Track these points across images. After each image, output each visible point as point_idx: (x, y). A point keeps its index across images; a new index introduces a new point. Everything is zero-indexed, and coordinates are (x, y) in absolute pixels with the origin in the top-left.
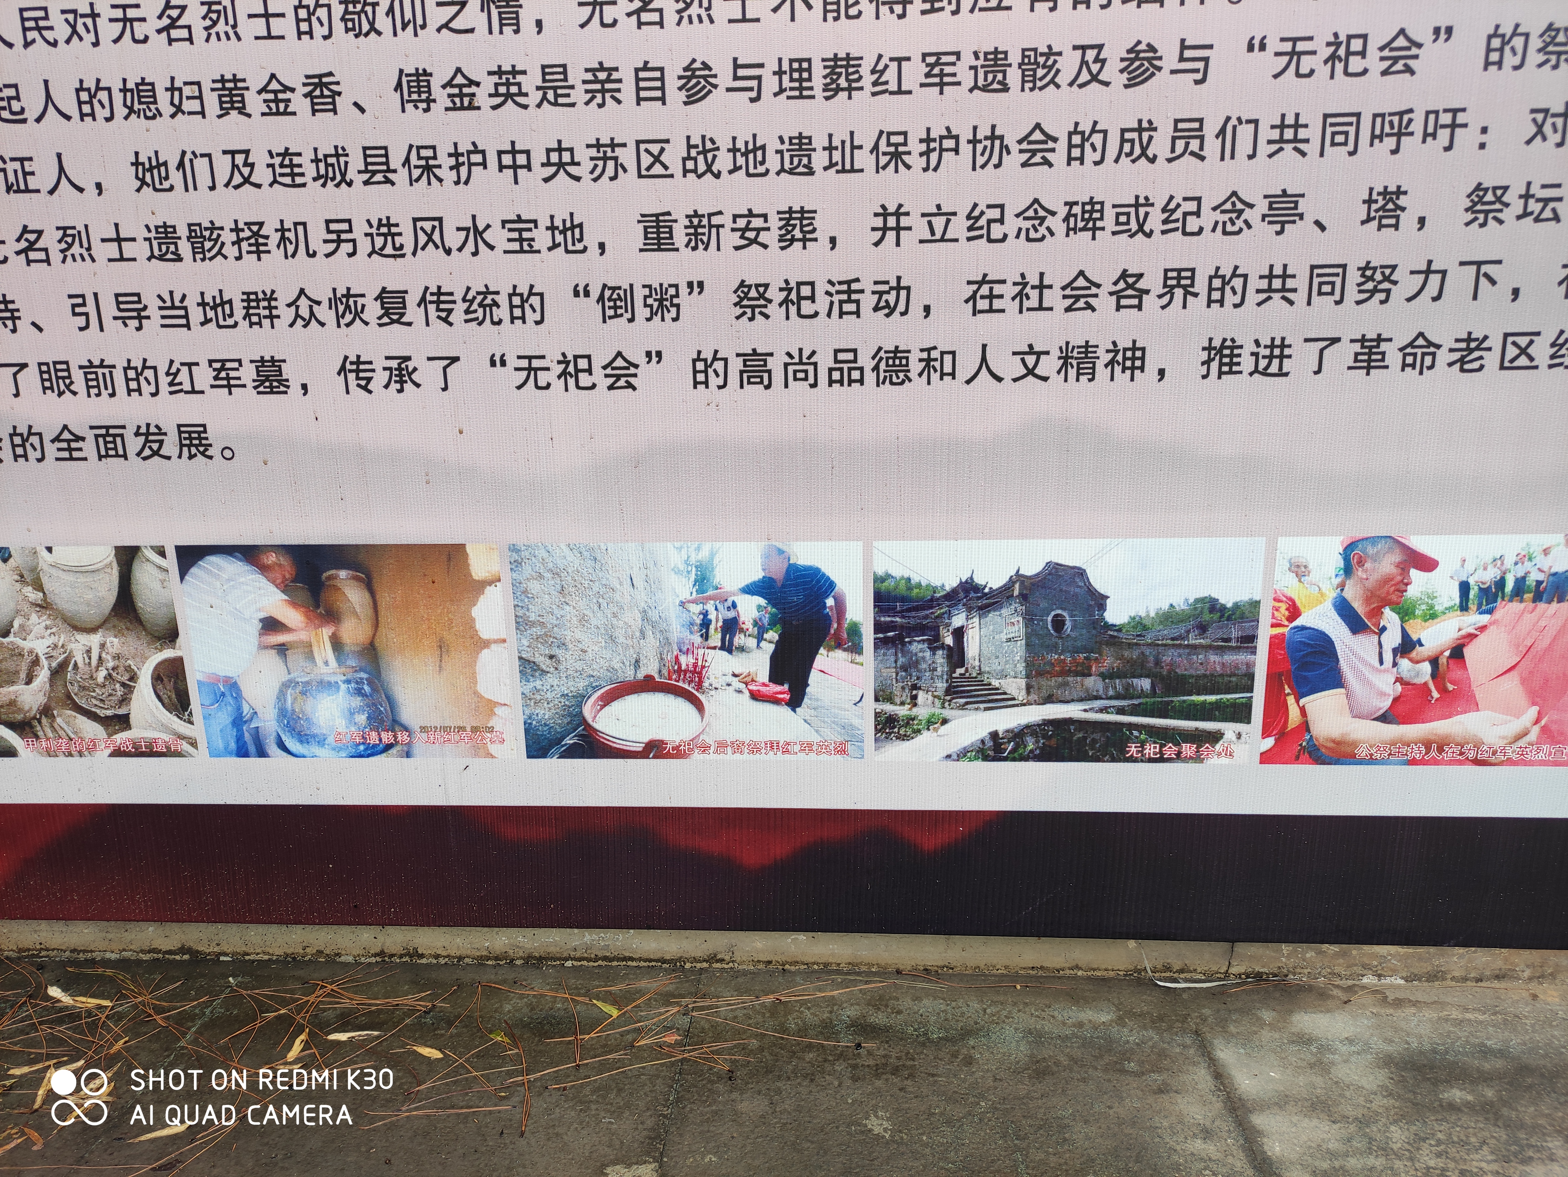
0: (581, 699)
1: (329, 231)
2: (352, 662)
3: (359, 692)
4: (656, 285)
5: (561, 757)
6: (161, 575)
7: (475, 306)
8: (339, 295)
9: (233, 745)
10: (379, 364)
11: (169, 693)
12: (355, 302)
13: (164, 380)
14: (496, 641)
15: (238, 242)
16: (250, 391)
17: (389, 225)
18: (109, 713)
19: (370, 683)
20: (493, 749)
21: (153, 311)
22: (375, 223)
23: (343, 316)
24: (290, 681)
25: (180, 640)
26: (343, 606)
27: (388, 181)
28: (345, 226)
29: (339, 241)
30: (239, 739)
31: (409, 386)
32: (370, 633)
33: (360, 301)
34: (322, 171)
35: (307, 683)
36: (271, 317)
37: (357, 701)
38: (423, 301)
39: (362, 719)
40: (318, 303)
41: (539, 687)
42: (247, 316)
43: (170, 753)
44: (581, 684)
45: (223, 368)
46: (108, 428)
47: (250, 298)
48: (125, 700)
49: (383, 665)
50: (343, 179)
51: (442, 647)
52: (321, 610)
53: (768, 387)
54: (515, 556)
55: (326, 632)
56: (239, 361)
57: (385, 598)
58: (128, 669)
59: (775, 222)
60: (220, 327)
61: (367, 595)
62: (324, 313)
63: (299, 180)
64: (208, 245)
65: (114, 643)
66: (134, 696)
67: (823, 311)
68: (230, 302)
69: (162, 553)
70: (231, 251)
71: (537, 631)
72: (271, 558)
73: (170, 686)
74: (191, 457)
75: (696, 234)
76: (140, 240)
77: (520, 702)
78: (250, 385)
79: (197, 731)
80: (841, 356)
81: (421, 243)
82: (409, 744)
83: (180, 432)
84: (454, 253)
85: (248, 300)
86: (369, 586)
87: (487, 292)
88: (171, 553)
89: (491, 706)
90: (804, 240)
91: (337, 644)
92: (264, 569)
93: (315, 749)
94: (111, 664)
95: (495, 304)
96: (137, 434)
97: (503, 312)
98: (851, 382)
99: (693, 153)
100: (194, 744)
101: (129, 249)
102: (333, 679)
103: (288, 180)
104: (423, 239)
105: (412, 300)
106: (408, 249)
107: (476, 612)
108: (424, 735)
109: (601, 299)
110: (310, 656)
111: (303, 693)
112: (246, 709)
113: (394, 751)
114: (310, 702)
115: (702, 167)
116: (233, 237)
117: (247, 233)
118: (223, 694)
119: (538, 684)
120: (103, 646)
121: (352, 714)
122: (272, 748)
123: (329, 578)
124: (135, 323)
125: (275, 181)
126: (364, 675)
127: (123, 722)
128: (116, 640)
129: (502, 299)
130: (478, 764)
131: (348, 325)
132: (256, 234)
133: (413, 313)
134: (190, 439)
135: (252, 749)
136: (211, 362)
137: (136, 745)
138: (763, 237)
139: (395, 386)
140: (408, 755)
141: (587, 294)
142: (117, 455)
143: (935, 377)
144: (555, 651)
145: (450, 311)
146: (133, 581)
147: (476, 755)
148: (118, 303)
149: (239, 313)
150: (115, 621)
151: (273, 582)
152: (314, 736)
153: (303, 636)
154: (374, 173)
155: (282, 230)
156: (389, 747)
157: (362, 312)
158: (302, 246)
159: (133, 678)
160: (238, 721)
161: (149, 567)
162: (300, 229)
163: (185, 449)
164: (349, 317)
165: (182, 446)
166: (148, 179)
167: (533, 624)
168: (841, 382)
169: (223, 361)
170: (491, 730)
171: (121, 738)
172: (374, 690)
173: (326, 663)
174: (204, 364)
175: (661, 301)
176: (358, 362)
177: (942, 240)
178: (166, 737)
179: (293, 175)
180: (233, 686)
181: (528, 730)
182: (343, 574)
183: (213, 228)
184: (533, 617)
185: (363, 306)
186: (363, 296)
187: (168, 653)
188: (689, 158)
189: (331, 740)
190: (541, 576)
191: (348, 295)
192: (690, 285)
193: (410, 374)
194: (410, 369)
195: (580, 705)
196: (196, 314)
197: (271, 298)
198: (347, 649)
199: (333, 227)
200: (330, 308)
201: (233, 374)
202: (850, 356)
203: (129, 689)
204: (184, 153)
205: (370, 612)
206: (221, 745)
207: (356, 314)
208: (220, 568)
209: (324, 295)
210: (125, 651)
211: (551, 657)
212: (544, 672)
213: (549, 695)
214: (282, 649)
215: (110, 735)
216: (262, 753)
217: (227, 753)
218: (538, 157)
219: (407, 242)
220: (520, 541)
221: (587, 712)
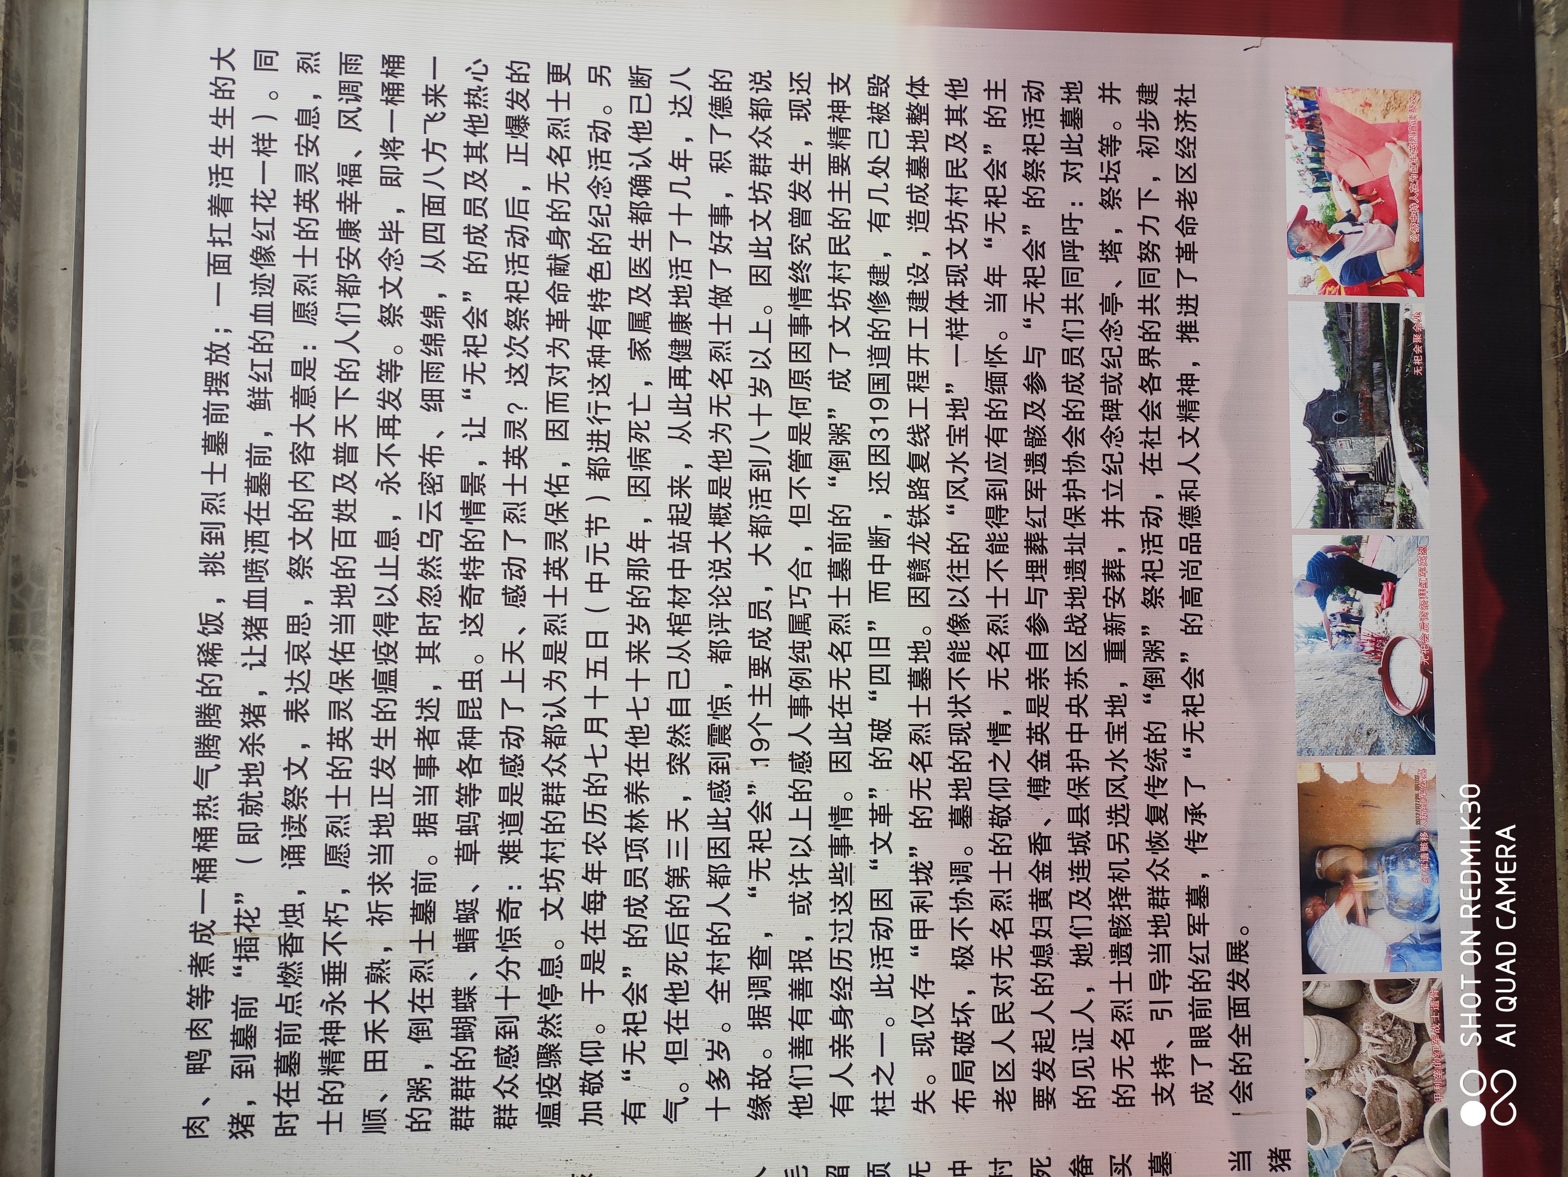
0: (1395, 716)
1: (1114, 849)
2: (1375, 866)
3: (1394, 863)
4: (1144, 654)
5: (1433, 732)
6: (1322, 987)
7: (1156, 764)
8: (1150, 847)
9: (1433, 953)
10: (1189, 827)
11: (1399, 993)
12: (1154, 837)
13: (1201, 966)
14: (1359, 769)
15: (1120, 906)
16: (1206, 911)
17: (1111, 812)
18: (1414, 1037)
19: (1388, 855)
20: (1430, 777)
21: (1161, 966)
22: (1110, 820)
23: (1162, 846)
24: (1389, 909)
25: (1364, 980)
26: (1338, 868)
27: (1087, 809)
28: (1111, 838)
29: (1120, 843)
30: (1429, 948)
31: (1202, 810)
32: (1356, 851)
33: (1153, 834)
34: (1081, 849)
35: (1389, 897)
36: (1163, 891)
37: (1401, 865)
38: (1153, 795)
39: (1412, 863)
40: (1155, 860)
41: (1388, 744)
42: (1162, 906)
43: (1440, 998)
44: (1386, 715)
45: (1193, 927)
46: (1230, 1008)
47: (1153, 903)
48: (1405, 1024)
49: (1377, 845)
50: (1086, 836)
51: (1364, 805)
52: (1342, 882)
53: (1201, 590)
54: (1305, 752)
55: (1356, 880)
56: (1189, 915)
57: (1333, 839)
58: (1384, 1019)
59: (1110, 583)
60: (1169, 925)
61: (1331, 851)
62: (1161, 857)
63: (1086, 864)
64: (1122, 926)
65: (1366, 1026)
66: (1402, 1018)
67: (1159, 556)
68: (1155, 916)
69: (1307, 984)
70: (1125, 912)
71: (1351, 741)
72: (1309, 911)
73: (1394, 991)
74: (1247, 955)
75: (1116, 629)
76: (1119, 968)
77: (1398, 757)
78: (1202, 910)
79: (1425, 978)
80: (1184, 546)
81: (1121, 793)
82: (1429, 833)
83: (1232, 960)
84: (1126, 773)
86: (1326, 848)
87: (1148, 755)
88: (1307, 978)
89: (1401, 776)
90: (1120, 566)
91: (1363, 874)
92: (1316, 917)
93: (1434, 897)
94: (1381, 1031)
95: (1155, 751)
96: (1233, 989)
97: (1159, 747)
98: (1198, 541)
99: (1073, 628)
101: (1125, 977)
102: (1387, 880)
103: (1086, 870)
104: (1118, 792)
105: (1153, 802)
106: (1124, 801)
107: (1340, 781)
108: (1422, 822)
109: (1151, 687)
110: (1372, 893)
111: (1396, 901)
112: (1408, 941)
113: (1433, 844)
114: (1401, 897)
115: (1081, 624)
116: (1117, 909)
117: (1115, 900)
118: (1399, 955)
119: (1386, 744)
120: (1369, 1034)
121: (1409, 869)
123: (1321, 874)
124: (1167, 979)
125: (1087, 878)
126: (1383, 859)
127: (1420, 1028)
128: (1365, 1024)
129: (1152, 747)
130: (1440, 787)
131: (1167, 844)
132: (1116, 894)
133: (1160, 802)
134: (1236, 954)
135: (1435, 940)
136: (1190, 934)
137: (1436, 1022)
138: (1118, 590)
139: (1202, 819)
140: (1436, 834)
141: (1149, 696)
142: (1247, 1004)
143: (1196, 492)
144: (1364, 731)
145: (1159, 780)
146: (1326, 1006)
147: (1434, 788)
148: (1155, 989)
149: (1160, 911)
150: (1352, 1023)
151: (1325, 912)
152: (1425, 897)
153: (1359, 896)
154: (1082, 817)
155: (1113, 878)
156: (1430, 847)
157: (1159, 834)
158: (1123, 867)
159: (1390, 1016)
160: (1417, 948)
161: (1316, 994)
162: (1113, 866)
163: (1243, 958)
164: (1163, 843)
165: (1240, 960)
166: (1085, 958)
167: (1347, 744)
168: (1199, 547)
169: (1189, 926)
170: (1417, 777)
171: (1431, 1031)
172: (1392, 853)
173: (1376, 883)
174: (1191, 938)
175: (1153, 652)
176: (1188, 840)
177: (1121, 488)
178: (1429, 999)
179: (1083, 867)
180: (1393, 948)
181: (1416, 752)
182: (1318, 865)
183: (1112, 921)
184: (1343, 744)
185: (1156, 833)
186: (1150, 832)
187: (1372, 989)
188: (1076, 631)
189: (1427, 886)
190: (1317, 737)
191: (1150, 841)
192: (1144, 634)
193: (1196, 808)
194: (1193, 808)
195: (1399, 717)
196: (1162, 940)
197: (1152, 890)
198: (1366, 868)
199: (1112, 846)
200: (1157, 854)
201: (1197, 921)
202: (1184, 541)
203: (1397, 1021)
204: (1071, 933)
205: (1342, 850)
206: (1433, 962)
207: (1161, 838)
208: (1316, 946)
209: (1150, 857)
210: (1372, 1019)
211: (1368, 734)
212: (1378, 739)
213: (1393, 737)
214: (1368, 911)
215: (1429, 1040)
216: (1438, 934)
217: (1438, 958)
218: (1074, 719)
219: (1120, 801)
220: (1295, 749)
221: (1403, 713)
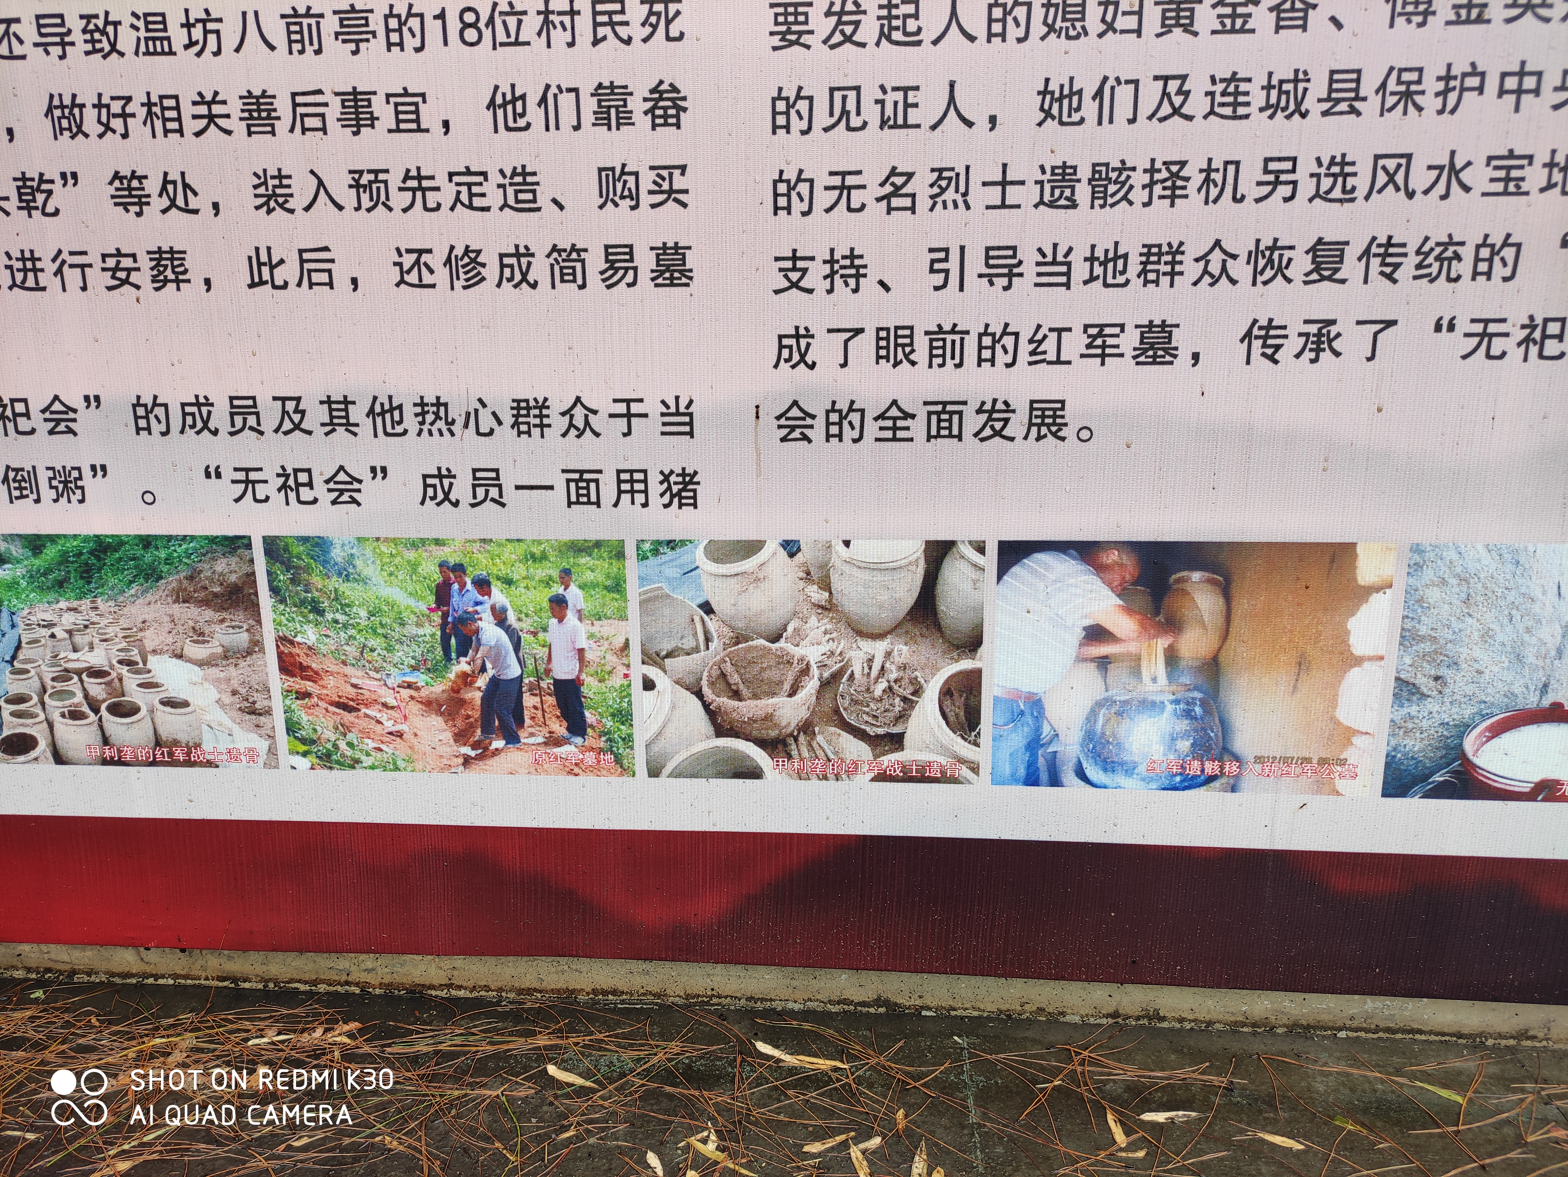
0: (1465, 728)
1: (1266, 171)
2: (1186, 679)
3: (1188, 714)
5: (1426, 796)
6: (973, 574)
7: (1430, 260)
8: (1262, 247)
9: (1022, 772)
10: (1295, 327)
11: (957, 709)
12: (1281, 256)
13: (1025, 348)
14: (1370, 659)
15: (1150, 186)
16: (1128, 360)
17: (1343, 163)
18: (881, 731)
19: (1204, 703)
20: (1341, 785)
21: (1029, 269)
22: (1326, 162)
23: (1262, 273)
24: (1106, 700)
25: (983, 650)
26: (1188, 614)
27: (1354, 111)
28: (1288, 165)
29: (1277, 183)
30: (1031, 765)
31: (1326, 356)
32: (1216, 646)
33: (1287, 254)
34: (1273, 100)
35: (1126, 702)
36: (1173, 274)
37: (1184, 725)
38: (1367, 252)
39: (1185, 745)
40: (1234, 257)
41: (1413, 713)
42: (1144, 272)
43: (945, 778)
44: (1468, 712)
45: (1100, 335)
46: (945, 404)
47: (1151, 252)
48: (903, 717)
49: (1223, 684)
50: (1297, 110)
51: (1302, 664)
52: (1161, 618)
54: (1417, 558)
55: (1162, 643)
56: (1122, 327)
57: (1242, 605)
58: (914, 681)
60: (1106, 285)
61: (1221, 601)
62: (1241, 270)
63: (1241, 111)
64: (1112, 188)
65: (903, 651)
66: (915, 713)
68: (1125, 256)
69: (981, 548)
70: (1139, 195)
71: (1427, 647)
72: (1113, 557)
73: (960, 701)
74: (1039, 438)
76: (1030, 183)
77: (1386, 729)
78: (1129, 353)
81: (1378, 185)
82: (1237, 777)
83: (1032, 409)
84: (1419, 196)
85: (1149, 254)
86: (1226, 593)
87: (1451, 242)
88: (992, 550)
89: (1348, 734)
91: (1172, 658)
92: (1100, 569)
93: (1120, 779)
94: (893, 676)
95: (1458, 257)
96: (979, 411)
97: (1464, 268)
100: (975, 769)
101: (1014, 194)
102: (1158, 698)
103: (1228, 111)
104: (1382, 178)
105: (1352, 253)
106: (1360, 193)
107: (1353, 624)
108: (1258, 767)
110: (1136, 671)
111: (1119, 714)
112: (1046, 730)
113: (1217, 784)
114: (1126, 724)
116: (1146, 179)
117: (1165, 174)
118: (1022, 713)
119: (1413, 710)
120: (888, 654)
121: (1173, 739)
122: (1069, 776)
123: (1179, 581)
124: (1004, 281)
125: (1212, 112)
126: (1197, 695)
127: (896, 741)
128: (905, 648)
129: (1467, 253)
130: (1319, 802)
131: (1265, 283)
132: (1175, 176)
133: (1351, 268)
134: (1043, 417)
135: (1044, 776)
136: (1086, 327)
137: (905, 769)
139: (1309, 355)
140: (1234, 789)
142: (950, 436)
144: (1443, 671)
145: (1397, 266)
146: (940, 581)
147: (1319, 792)
148: (988, 257)
149: (1134, 267)
150: (909, 626)
151: (1109, 584)
152: (1122, 764)
153: (1132, 647)
154: (1338, 101)
155: (1208, 170)
156: (1211, 779)
157: (1287, 267)
158: (1229, 189)
159: (918, 692)
160: (1034, 744)
161: (962, 565)
162: (1231, 169)
163: (1034, 430)
164: (1269, 273)
165: (1031, 424)
166: (1055, 111)
167: (1422, 639)
169: (1102, 327)
170: (1343, 762)
171: (890, 760)
172: (1207, 711)
173: (1154, 680)
174: (1078, 329)
176: (1270, 326)
178: (943, 760)
179: (1235, 105)
180: (1036, 704)
181: (1390, 764)
182: (1196, 576)
183: (1123, 167)
184: (1423, 630)
185: (1290, 260)
186: (1292, 248)
187: (966, 664)
189: (1142, 769)
190: (1444, 582)
191: (1273, 248)
193: (1330, 341)
194: (1332, 335)
195: (1461, 736)
196: (1080, 271)
197: (1177, 251)
198: (1183, 663)
199: (1272, 166)
200: (1248, 263)
201: (1110, 341)
203: (909, 704)
204: (1105, 79)
205: (1220, 621)
206: (1007, 770)
207: (1280, 268)
208: (1047, 567)
209: (1242, 247)
210: (914, 660)
211: (1437, 678)
212: (1424, 696)
213: (1425, 724)
214: (1103, 663)
215: (876, 757)
216: (1055, 781)
217: (1014, 780)
218: (1551, 80)
219: (1361, 183)
220: (1425, 538)
221: (1469, 745)
